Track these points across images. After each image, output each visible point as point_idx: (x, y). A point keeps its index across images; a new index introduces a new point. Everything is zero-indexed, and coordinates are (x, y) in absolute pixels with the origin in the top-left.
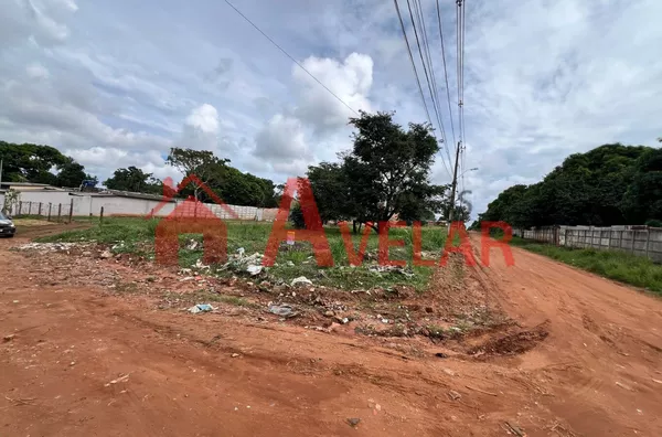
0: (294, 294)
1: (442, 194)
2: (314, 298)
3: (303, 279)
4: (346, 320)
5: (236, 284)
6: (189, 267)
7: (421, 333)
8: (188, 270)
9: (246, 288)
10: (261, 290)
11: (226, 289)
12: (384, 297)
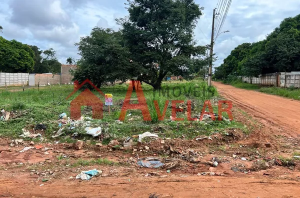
0: (147, 148)
1: (204, 53)
2: (167, 149)
3: (148, 134)
4: (216, 164)
5: (84, 147)
6: (19, 138)
7: (276, 164)
8: (21, 141)
9: (97, 149)
10: (114, 149)
11: (77, 153)
12: (224, 140)
